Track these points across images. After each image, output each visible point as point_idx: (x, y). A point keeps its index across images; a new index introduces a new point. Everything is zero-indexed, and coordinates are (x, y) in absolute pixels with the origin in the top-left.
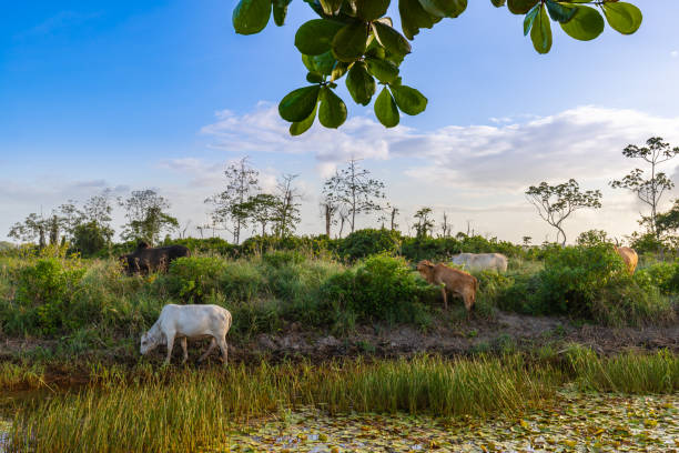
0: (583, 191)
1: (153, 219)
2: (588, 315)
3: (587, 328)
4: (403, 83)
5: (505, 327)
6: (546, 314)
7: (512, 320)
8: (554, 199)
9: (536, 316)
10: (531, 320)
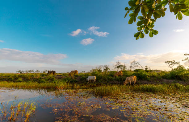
0: (176, 62)
1: (107, 69)
2: (181, 79)
3: (180, 81)
4: (154, 30)
5: (164, 81)
6: (172, 79)
7: (165, 80)
8: (170, 63)
9: (170, 79)
10: (169, 80)
